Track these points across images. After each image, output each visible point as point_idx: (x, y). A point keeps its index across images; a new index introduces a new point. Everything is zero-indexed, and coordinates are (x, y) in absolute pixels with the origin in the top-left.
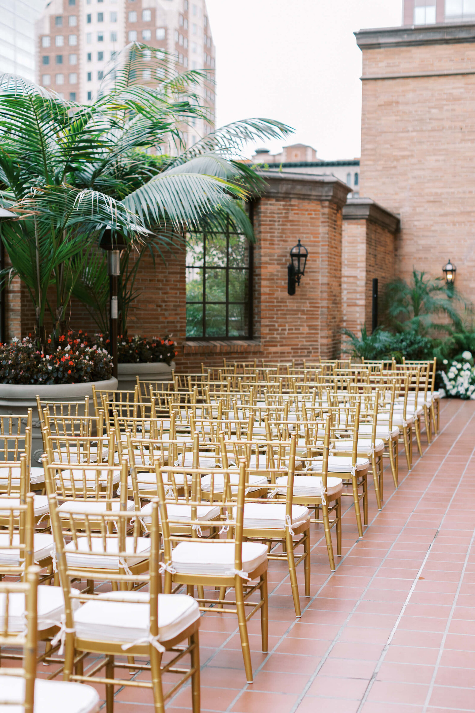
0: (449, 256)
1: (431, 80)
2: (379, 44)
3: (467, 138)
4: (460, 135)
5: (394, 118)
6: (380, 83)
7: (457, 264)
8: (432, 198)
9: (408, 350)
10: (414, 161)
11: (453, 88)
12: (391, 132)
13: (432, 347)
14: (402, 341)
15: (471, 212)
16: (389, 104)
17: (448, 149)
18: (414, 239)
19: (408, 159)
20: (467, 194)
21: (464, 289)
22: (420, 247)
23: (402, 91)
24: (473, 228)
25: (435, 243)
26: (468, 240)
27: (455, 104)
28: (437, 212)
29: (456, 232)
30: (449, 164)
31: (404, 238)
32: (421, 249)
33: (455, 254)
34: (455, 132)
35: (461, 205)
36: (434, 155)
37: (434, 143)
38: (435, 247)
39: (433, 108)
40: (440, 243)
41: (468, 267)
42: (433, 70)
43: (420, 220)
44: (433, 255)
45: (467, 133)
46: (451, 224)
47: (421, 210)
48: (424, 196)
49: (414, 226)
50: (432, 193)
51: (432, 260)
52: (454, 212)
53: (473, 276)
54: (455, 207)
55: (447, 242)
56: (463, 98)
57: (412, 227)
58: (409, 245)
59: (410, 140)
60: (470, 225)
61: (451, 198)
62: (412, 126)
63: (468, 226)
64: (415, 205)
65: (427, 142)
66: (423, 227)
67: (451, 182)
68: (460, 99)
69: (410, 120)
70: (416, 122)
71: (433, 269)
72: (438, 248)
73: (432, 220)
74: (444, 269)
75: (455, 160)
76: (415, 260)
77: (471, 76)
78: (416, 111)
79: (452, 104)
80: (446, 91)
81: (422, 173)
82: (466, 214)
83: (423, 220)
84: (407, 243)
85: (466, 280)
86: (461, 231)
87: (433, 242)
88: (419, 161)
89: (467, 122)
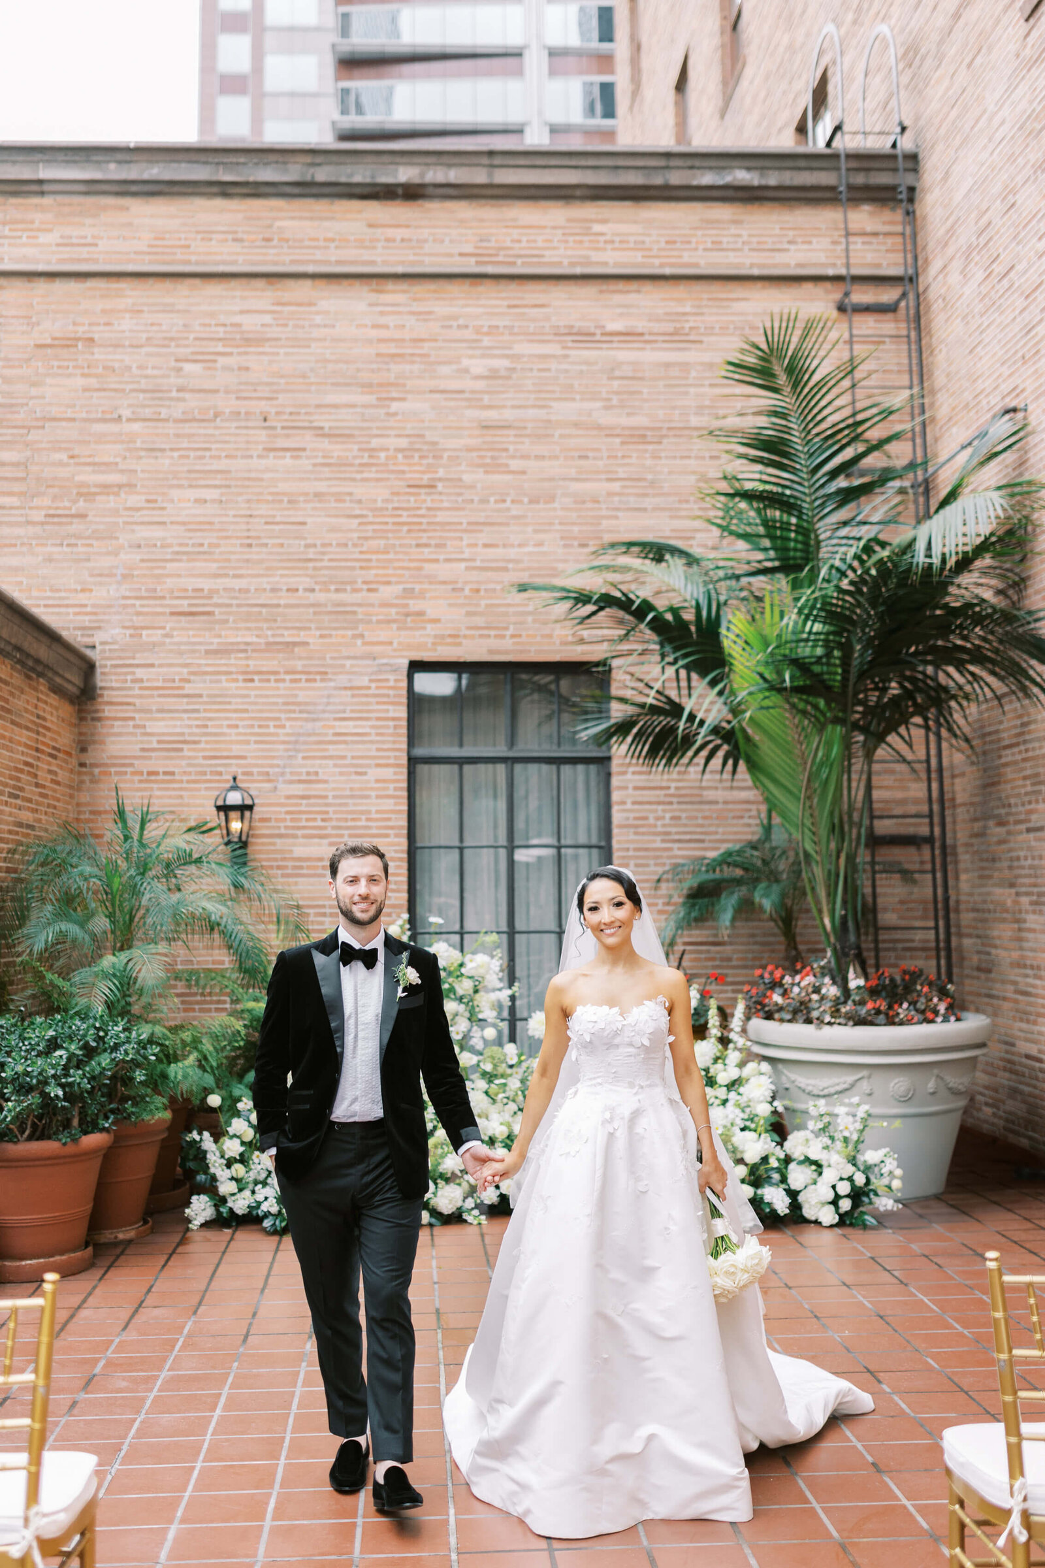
0: (235, 768)
1: (183, 289)
2: (40, 182)
3: (281, 443)
4: (262, 435)
5: (80, 382)
6: (42, 286)
7: (258, 790)
8: (184, 605)
9: (76, 1076)
10: (134, 500)
11: (242, 312)
12: (73, 420)
13: (169, 1057)
14: (54, 1044)
15: (295, 644)
16: (69, 343)
17: (229, 472)
18: (133, 719)
19: (117, 494)
20: (284, 594)
21: (276, 860)
22: (150, 742)
23: (104, 311)
24: (300, 689)
25: (195, 730)
26: (288, 724)
27: (246, 353)
28: (200, 643)
29: (252, 699)
30: (231, 513)
31: (107, 714)
32: (155, 745)
33: (249, 761)
34: (247, 428)
35: (265, 625)
36: (191, 486)
37: (192, 454)
38: (195, 742)
39: (187, 361)
40: (210, 730)
41: (288, 797)
42: (189, 262)
43: (152, 665)
44: (189, 765)
45: (279, 431)
46: (241, 677)
47: (156, 636)
48: (163, 598)
49: (133, 681)
50: (186, 590)
51: (185, 778)
52: (247, 644)
53: (304, 823)
54: (248, 629)
55: (229, 726)
56: (268, 340)
57: (129, 684)
58: (120, 734)
59: (122, 442)
60: (292, 681)
61: (238, 606)
62: (130, 406)
63: (287, 684)
64: (138, 621)
65: (172, 450)
66: (160, 684)
67: (238, 560)
68: (260, 341)
69: (123, 390)
70: (141, 396)
71: (188, 805)
72: (202, 746)
73: (186, 665)
74: (220, 803)
75: (248, 501)
76: (137, 778)
77: (290, 283)
78: (140, 367)
79: (239, 354)
80: (222, 319)
81: (157, 533)
82: (279, 651)
83: (161, 666)
84: (116, 730)
85: (281, 836)
86: (267, 696)
87: (190, 726)
88: (148, 501)
89: (280, 401)
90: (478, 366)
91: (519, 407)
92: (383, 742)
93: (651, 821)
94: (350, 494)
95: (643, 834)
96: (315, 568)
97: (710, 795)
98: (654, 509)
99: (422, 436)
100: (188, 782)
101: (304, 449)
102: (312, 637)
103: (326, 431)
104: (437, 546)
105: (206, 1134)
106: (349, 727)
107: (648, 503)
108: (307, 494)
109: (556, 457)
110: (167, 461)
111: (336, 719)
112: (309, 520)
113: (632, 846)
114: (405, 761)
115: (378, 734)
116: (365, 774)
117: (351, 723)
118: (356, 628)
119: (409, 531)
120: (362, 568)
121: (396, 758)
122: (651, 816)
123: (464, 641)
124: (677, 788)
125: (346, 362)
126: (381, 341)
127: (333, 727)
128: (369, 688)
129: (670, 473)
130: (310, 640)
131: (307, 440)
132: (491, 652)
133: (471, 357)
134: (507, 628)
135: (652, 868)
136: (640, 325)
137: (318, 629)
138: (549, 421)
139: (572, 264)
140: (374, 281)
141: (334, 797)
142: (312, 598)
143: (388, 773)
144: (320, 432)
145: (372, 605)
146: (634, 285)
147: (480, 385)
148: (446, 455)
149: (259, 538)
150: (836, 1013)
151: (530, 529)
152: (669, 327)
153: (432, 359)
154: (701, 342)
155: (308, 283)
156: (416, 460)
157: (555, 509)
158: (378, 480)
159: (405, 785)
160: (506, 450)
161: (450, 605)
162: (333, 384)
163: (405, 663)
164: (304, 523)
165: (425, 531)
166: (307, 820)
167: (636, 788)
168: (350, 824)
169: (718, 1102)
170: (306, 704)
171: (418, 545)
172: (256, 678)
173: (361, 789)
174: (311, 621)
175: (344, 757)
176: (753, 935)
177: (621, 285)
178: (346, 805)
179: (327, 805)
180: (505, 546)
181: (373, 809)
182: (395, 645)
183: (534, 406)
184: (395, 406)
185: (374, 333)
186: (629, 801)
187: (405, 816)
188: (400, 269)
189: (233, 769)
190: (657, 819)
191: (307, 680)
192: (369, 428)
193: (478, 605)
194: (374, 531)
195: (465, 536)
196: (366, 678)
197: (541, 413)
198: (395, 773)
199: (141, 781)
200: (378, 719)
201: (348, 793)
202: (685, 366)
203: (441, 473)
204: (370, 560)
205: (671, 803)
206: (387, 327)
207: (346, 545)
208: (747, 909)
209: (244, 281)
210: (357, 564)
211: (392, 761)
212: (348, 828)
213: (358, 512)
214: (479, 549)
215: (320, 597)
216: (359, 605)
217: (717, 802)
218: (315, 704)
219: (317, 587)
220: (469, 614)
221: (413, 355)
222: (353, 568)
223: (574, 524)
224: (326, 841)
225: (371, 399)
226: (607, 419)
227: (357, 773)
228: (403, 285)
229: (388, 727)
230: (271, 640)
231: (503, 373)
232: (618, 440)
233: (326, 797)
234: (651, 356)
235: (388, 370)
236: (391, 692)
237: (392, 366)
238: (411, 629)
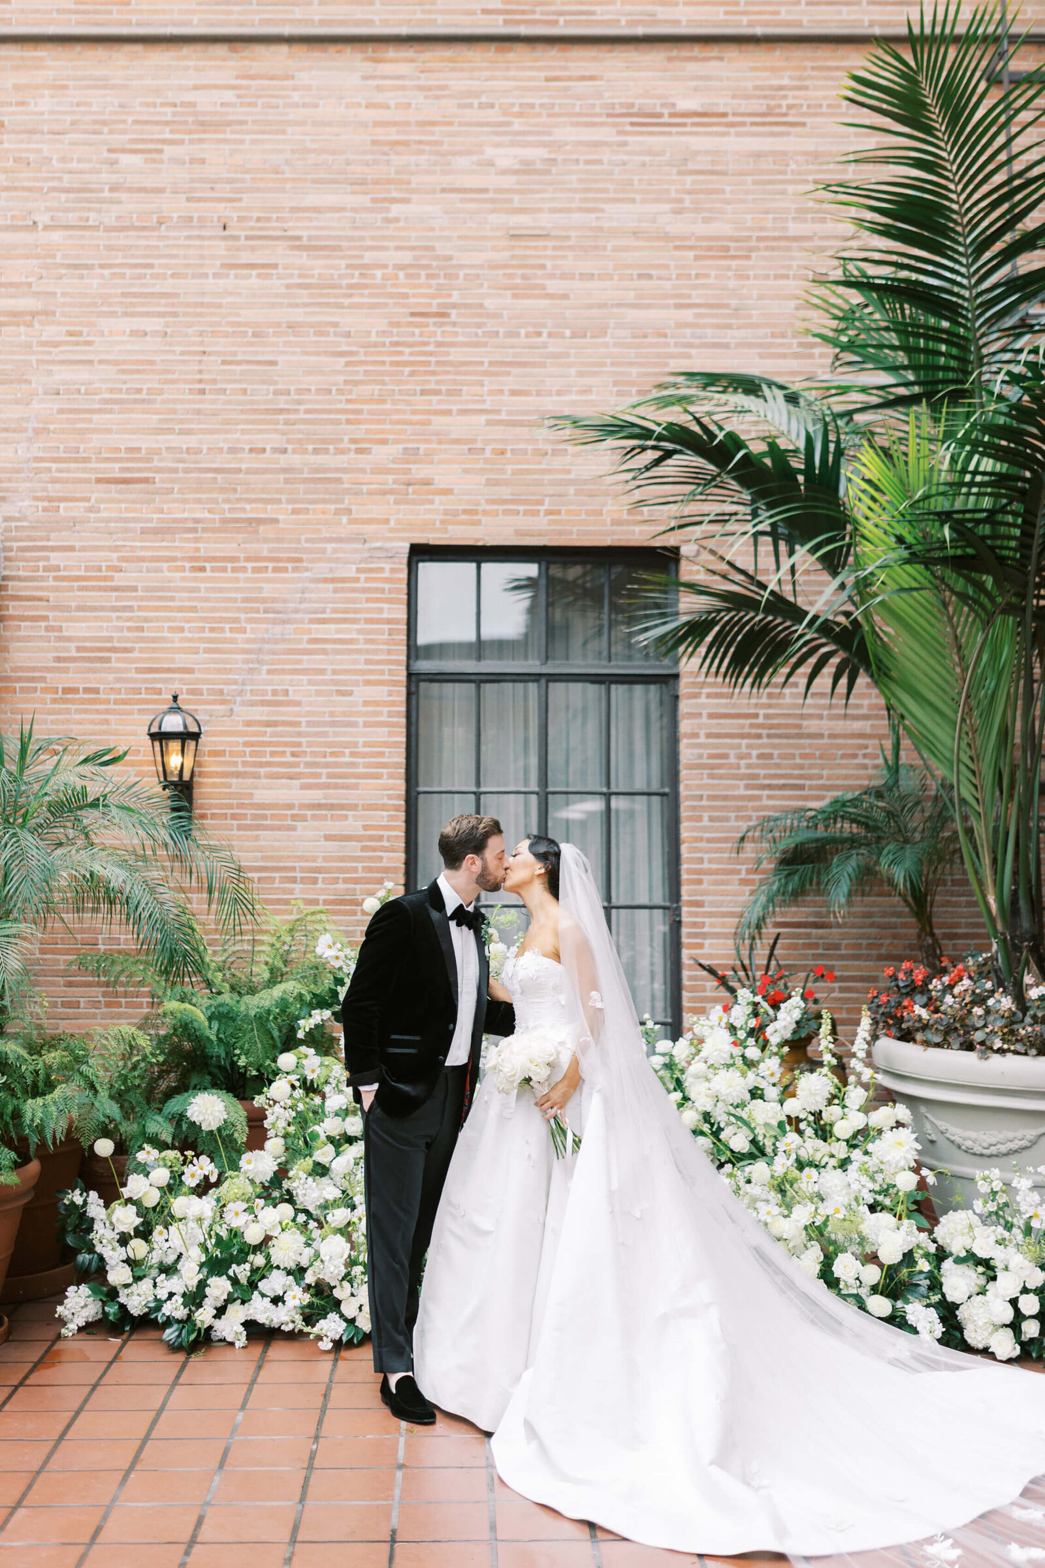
0: (177, 685)
1: (120, 57)
3: (245, 258)
4: (220, 248)
7: (207, 714)
8: (115, 469)
10: (52, 332)
11: (196, 88)
15: (260, 521)
17: (177, 295)
18: (45, 618)
19: (29, 325)
20: (246, 455)
21: (231, 807)
22: (67, 650)
23: (16, 87)
24: (268, 581)
25: (126, 634)
26: (249, 626)
27: (201, 141)
28: (134, 520)
29: (202, 594)
30: (178, 349)
31: (11, 612)
32: (74, 654)
33: (197, 675)
34: (199, 237)
35: (221, 497)
36: (126, 314)
37: (128, 271)
38: (126, 650)
39: (124, 151)
40: (146, 634)
41: (248, 724)
42: (128, 23)
43: (72, 549)
44: (118, 680)
45: (242, 242)
46: (188, 565)
47: (76, 510)
48: (87, 460)
49: (46, 569)
50: (118, 450)
51: (112, 697)
52: (197, 521)
53: (268, 759)
54: (199, 501)
55: (171, 629)
56: (230, 123)
57: (41, 573)
58: (28, 639)
59: (38, 257)
60: (256, 570)
61: (186, 471)
62: (48, 209)
63: (249, 575)
64: (54, 490)
65: (102, 266)
66: (82, 573)
67: (188, 411)
68: (220, 125)
69: (41, 189)
70: (63, 196)
71: (116, 733)
72: (136, 654)
73: (116, 549)
74: (154, 729)
75: (201, 334)
76: (49, 696)
77: (260, 49)
78: (63, 160)
79: (191, 141)
80: (171, 96)
81: (82, 375)
82: (238, 531)
83: (83, 549)
84: (22, 633)
85: (238, 775)
86: (221, 590)
87: (121, 629)
88: (71, 334)
89: (243, 204)
90: (506, 157)
91: (560, 211)
92: (375, 652)
93: (732, 760)
94: (336, 325)
95: (721, 777)
96: (286, 422)
97: (812, 726)
98: (739, 345)
99: (432, 248)
100: (116, 702)
101: (275, 266)
102: (282, 513)
103: (305, 242)
104: (450, 393)
105: (93, 1195)
106: (330, 631)
107: (732, 336)
108: (278, 325)
109: (610, 277)
110: (95, 282)
111: (311, 621)
112: (280, 359)
113: (705, 793)
114: (403, 677)
115: (367, 641)
116: (350, 693)
117: (333, 626)
118: (342, 502)
119: (412, 373)
120: (348, 422)
121: (391, 672)
122: (732, 753)
123: (484, 519)
124: (767, 716)
125: (333, 152)
126: (377, 124)
127: (309, 631)
128: (357, 580)
129: (761, 297)
130: (280, 517)
131: (280, 253)
132: (518, 533)
133: (497, 145)
134: (541, 503)
135: (733, 823)
136: (722, 103)
137: (289, 501)
138: (600, 229)
139: (632, 23)
140: (370, 48)
141: (309, 724)
142: (283, 460)
143: (380, 693)
144: (296, 243)
145: (363, 471)
146: (714, 50)
147: (509, 181)
148: (462, 273)
149: (214, 381)
150: (1010, 1034)
151: (573, 371)
152: (759, 105)
153: (446, 147)
154: (804, 124)
155: (284, 49)
156: (423, 280)
157: (606, 345)
158: (373, 306)
159: (403, 709)
160: (543, 267)
161: (466, 471)
162: (314, 181)
163: (406, 547)
164: (273, 363)
165: (433, 373)
166: (273, 754)
167: (711, 716)
168: (329, 759)
169: (833, 1162)
170: (274, 600)
171: (424, 392)
172: (208, 565)
173: (344, 714)
174: (280, 491)
175: (322, 672)
176: (869, 915)
177: (696, 50)
178: (325, 734)
179: (300, 734)
180: (539, 393)
181: (361, 740)
182: (392, 523)
183: (580, 210)
184: (396, 210)
185: (369, 115)
186: (702, 733)
187: (403, 750)
188: (404, 31)
189: (176, 686)
190: (741, 757)
191: (275, 570)
192: (363, 238)
193: (503, 471)
194: (366, 373)
195: (486, 379)
196: (354, 567)
197: (590, 219)
198: (390, 694)
199: (54, 701)
200: (369, 621)
201: (327, 718)
202: (782, 157)
203: (455, 297)
204: (360, 412)
205: (759, 736)
206: (387, 107)
207: (329, 391)
208: (867, 879)
209: (199, 47)
210: (343, 417)
211: (386, 677)
212: (327, 765)
213: (344, 348)
214: (506, 398)
215: (294, 460)
216: (345, 471)
217: (821, 736)
218: (285, 601)
219: (290, 447)
220: (491, 483)
221: (420, 142)
222: (337, 422)
223: (631, 364)
224: (297, 782)
225: (365, 200)
226: (678, 226)
227: (339, 693)
228: (408, 52)
229: (381, 632)
230: (228, 515)
231: (539, 166)
232: (691, 254)
233: (298, 724)
234: (735, 144)
235: (388, 163)
236: (387, 586)
237: (392, 157)
238: (414, 502)
